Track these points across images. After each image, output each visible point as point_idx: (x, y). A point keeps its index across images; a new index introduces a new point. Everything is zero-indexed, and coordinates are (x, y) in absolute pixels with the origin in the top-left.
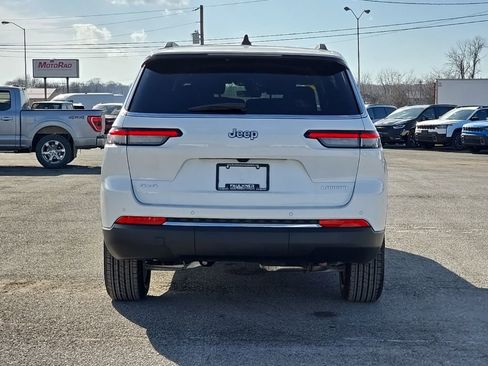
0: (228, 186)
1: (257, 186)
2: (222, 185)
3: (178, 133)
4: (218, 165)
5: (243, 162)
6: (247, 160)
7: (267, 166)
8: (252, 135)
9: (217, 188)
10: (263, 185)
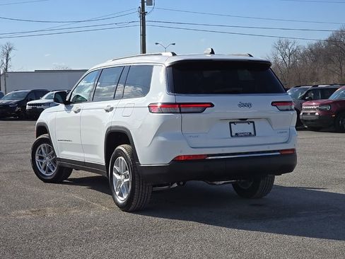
0: (236, 134)
1: (250, 133)
2: (233, 134)
3: (212, 105)
4: (230, 123)
5: (243, 120)
6: (246, 119)
7: (253, 122)
8: (249, 105)
9: (232, 136)
10: (253, 133)
